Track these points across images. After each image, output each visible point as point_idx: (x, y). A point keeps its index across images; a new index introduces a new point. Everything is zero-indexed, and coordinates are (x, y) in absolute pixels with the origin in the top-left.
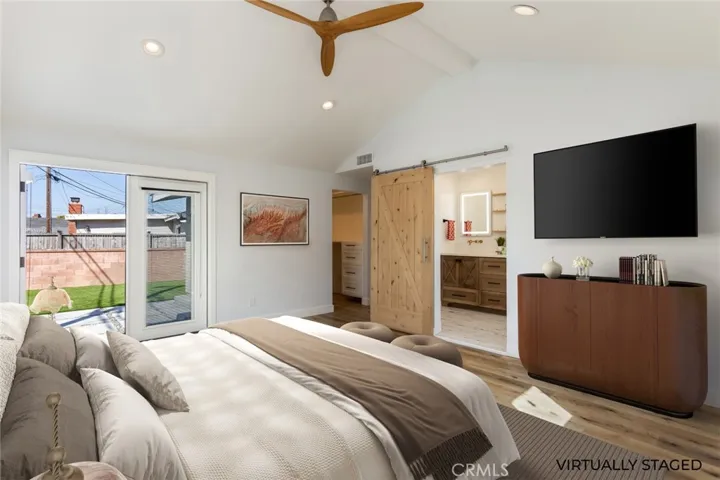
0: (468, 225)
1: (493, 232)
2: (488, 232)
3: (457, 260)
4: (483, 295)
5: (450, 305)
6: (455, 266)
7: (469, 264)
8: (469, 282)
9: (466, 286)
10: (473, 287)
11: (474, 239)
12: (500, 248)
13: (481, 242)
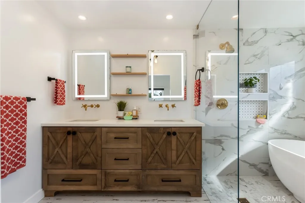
0: (81, 89)
1: (112, 96)
2: (106, 96)
3: (69, 133)
4: (106, 174)
5: (58, 193)
6: (66, 140)
7: (87, 137)
8: (87, 160)
9: (83, 166)
10: (92, 166)
11: (89, 104)
12: (121, 114)
13: (98, 106)
